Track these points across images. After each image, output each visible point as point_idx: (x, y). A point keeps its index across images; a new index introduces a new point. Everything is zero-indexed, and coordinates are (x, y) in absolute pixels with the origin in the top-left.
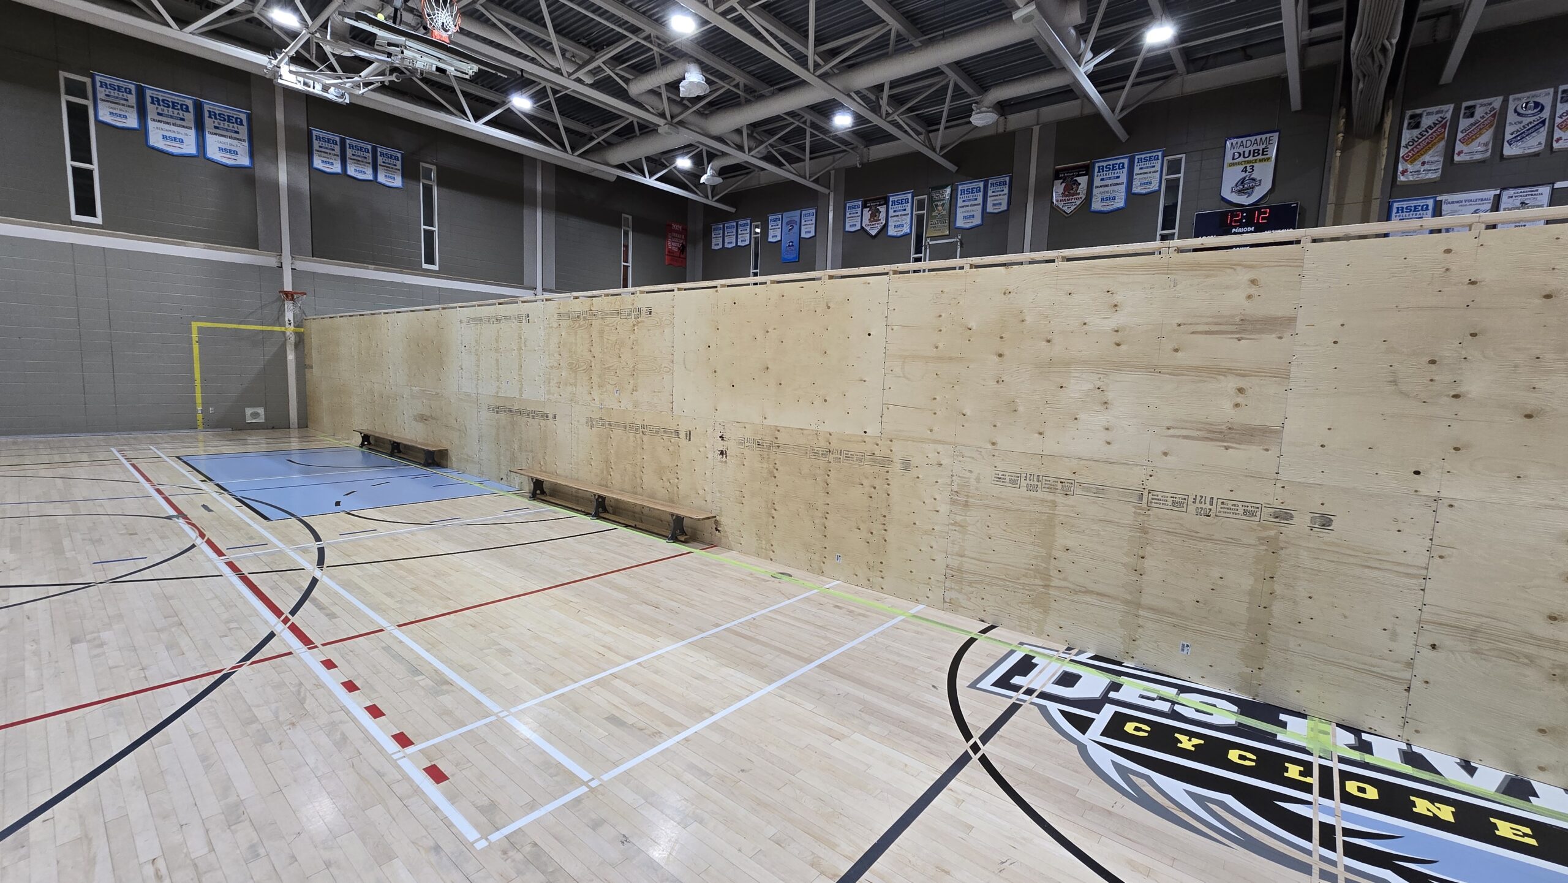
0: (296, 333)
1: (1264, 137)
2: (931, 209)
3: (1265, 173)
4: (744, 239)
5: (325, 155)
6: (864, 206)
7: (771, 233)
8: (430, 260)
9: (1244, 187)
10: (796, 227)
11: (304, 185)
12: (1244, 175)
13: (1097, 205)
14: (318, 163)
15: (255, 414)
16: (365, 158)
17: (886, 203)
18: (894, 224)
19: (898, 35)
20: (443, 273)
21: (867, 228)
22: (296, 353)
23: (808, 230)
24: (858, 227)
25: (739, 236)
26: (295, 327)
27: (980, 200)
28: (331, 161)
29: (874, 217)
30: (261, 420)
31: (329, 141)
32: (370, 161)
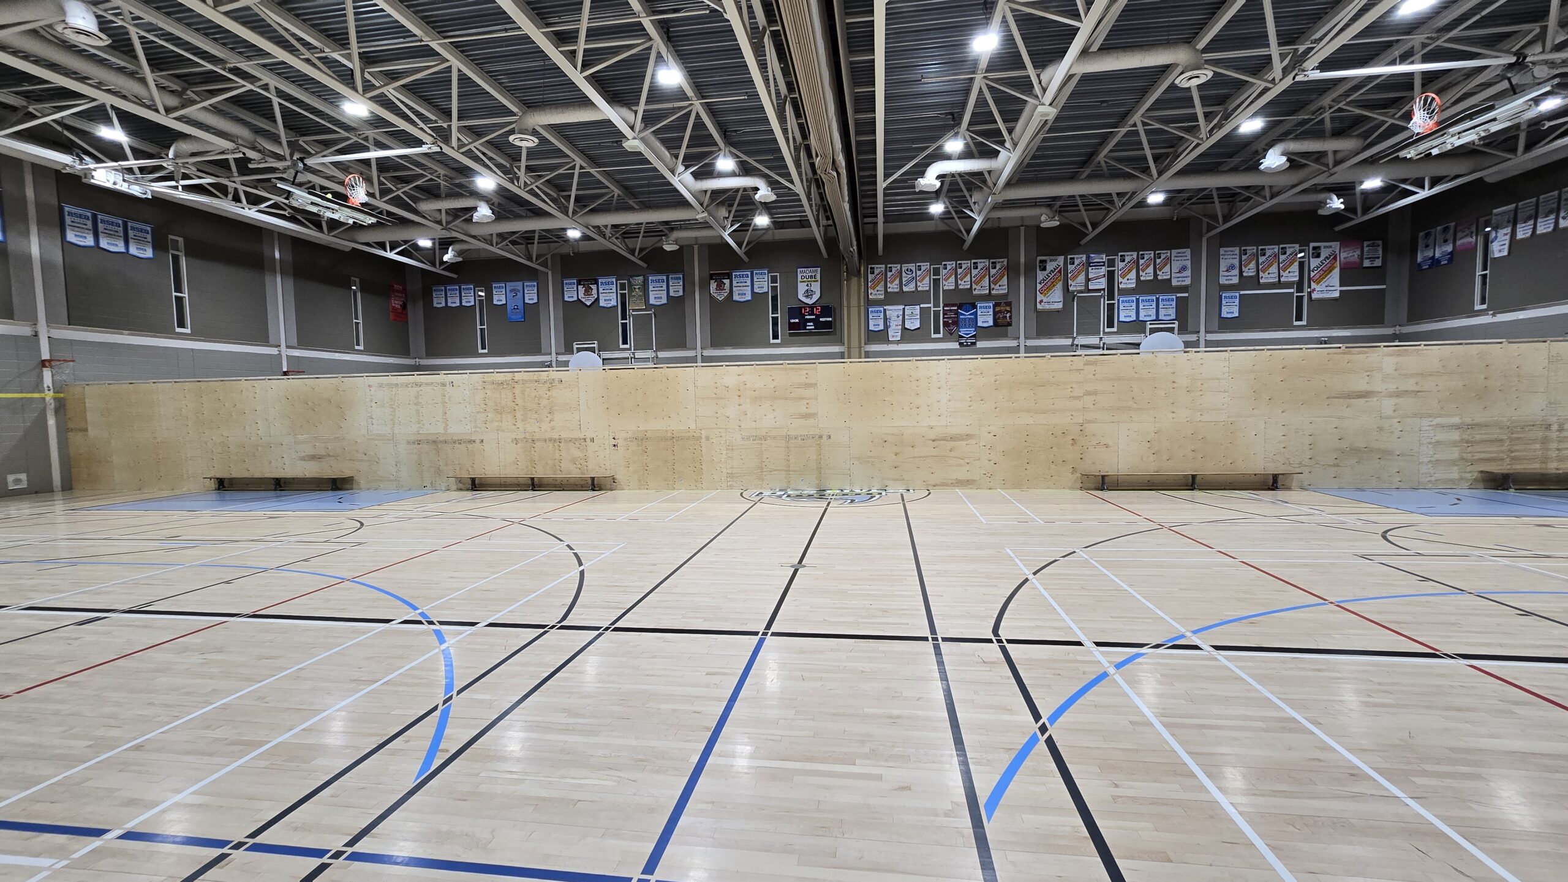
0: (55, 399)
1: (814, 269)
2: (631, 290)
3: (816, 287)
4: (469, 300)
5: (77, 229)
6: (579, 283)
7: (495, 298)
8: (181, 324)
9: (809, 294)
10: (520, 295)
11: (57, 257)
12: (807, 288)
13: (736, 298)
14: (71, 237)
15: (17, 480)
16: (117, 232)
17: (596, 283)
18: (604, 298)
19: (619, 196)
20: (195, 335)
21: (583, 300)
22: (56, 416)
23: (531, 297)
24: (575, 298)
25: (463, 298)
26: (54, 392)
27: (665, 288)
28: (84, 235)
29: (588, 292)
30: (24, 485)
31: (80, 216)
32: (122, 234)
